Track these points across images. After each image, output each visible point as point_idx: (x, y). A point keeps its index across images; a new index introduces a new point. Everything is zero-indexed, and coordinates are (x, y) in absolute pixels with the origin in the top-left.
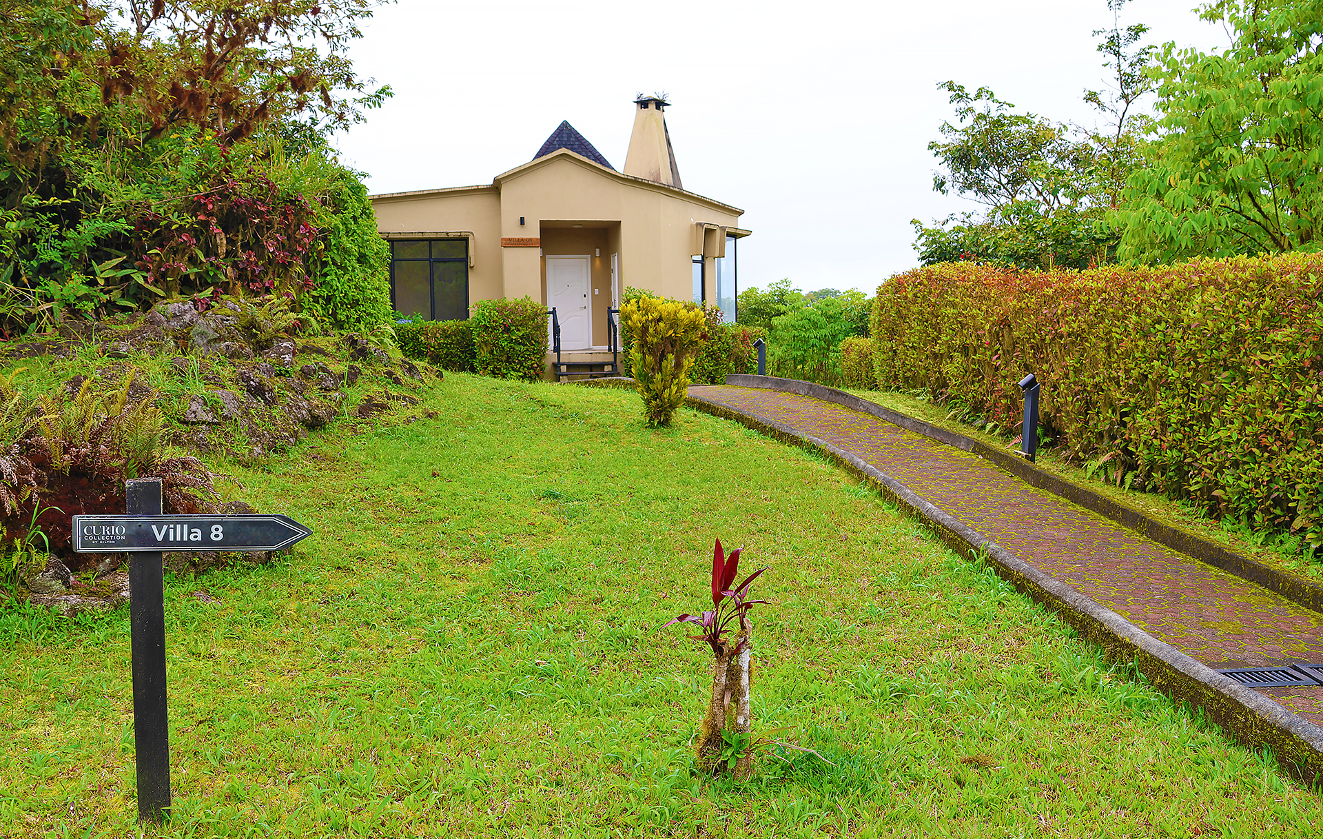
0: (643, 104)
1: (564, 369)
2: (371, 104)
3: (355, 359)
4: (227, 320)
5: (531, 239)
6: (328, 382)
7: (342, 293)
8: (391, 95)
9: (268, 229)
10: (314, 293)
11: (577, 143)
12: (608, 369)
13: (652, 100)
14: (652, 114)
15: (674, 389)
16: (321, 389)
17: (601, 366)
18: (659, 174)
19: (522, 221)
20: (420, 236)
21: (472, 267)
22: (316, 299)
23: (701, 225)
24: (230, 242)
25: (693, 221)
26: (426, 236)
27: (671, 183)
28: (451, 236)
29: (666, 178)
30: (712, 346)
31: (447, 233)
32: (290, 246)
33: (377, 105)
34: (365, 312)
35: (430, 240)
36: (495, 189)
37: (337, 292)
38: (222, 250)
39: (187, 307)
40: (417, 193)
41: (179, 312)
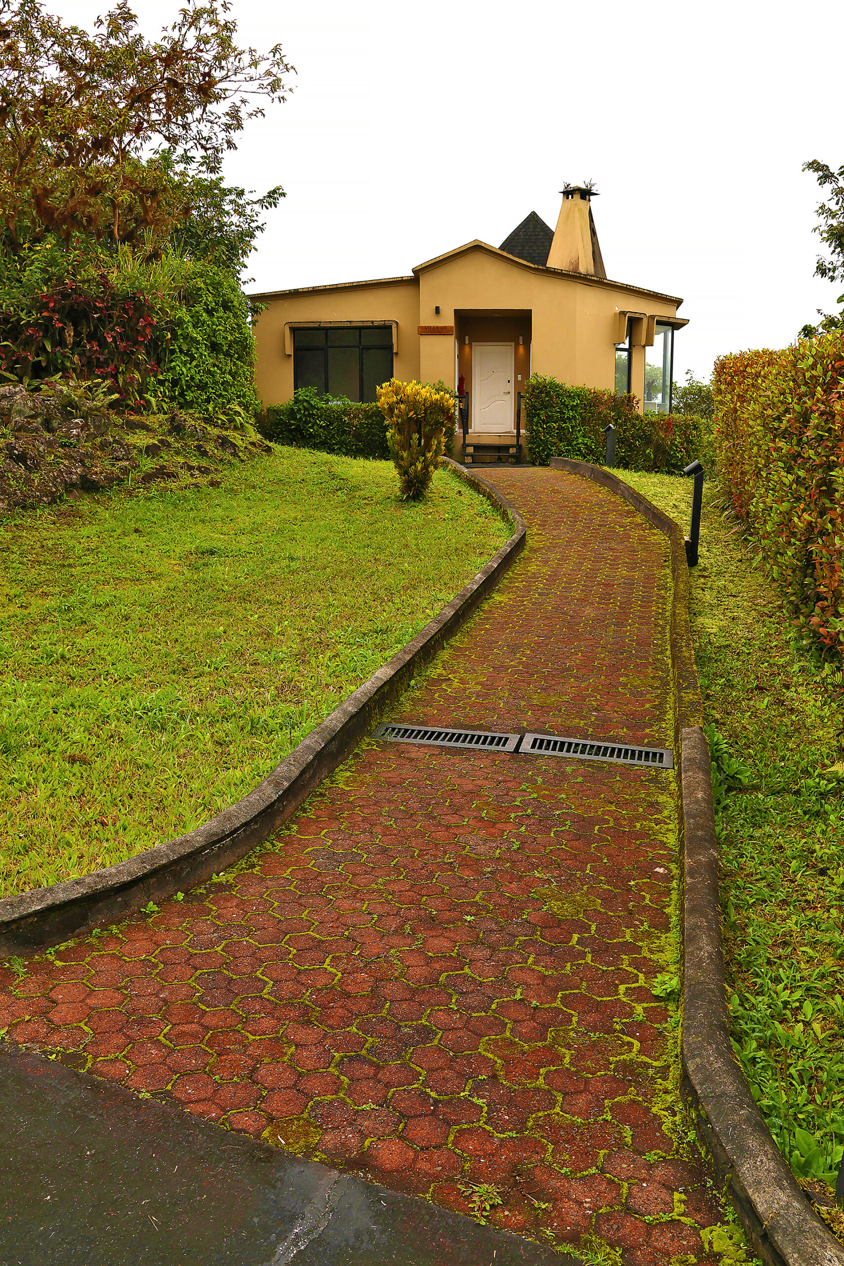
0: (568, 193)
1: (470, 450)
2: (267, 205)
3: (170, 433)
4: (49, 400)
5: (445, 327)
6: (119, 453)
7: (188, 376)
8: (284, 195)
9: (110, 322)
10: (161, 377)
11: (542, 234)
12: (512, 451)
13: (577, 190)
14: (576, 204)
15: (419, 466)
16: (113, 458)
17: (506, 448)
18: (578, 263)
19: (437, 310)
20: (348, 325)
21: (397, 354)
22: (161, 383)
23: (623, 313)
24: (77, 334)
25: (617, 310)
26: (353, 325)
27: (592, 270)
28: (376, 324)
29: (586, 266)
30: (624, 432)
31: (372, 322)
32: (131, 336)
33: (273, 205)
34: (214, 393)
35: (360, 329)
36: (413, 282)
37: (182, 376)
38: (70, 340)
39: (17, 389)
40: (347, 285)
41: (9, 393)
